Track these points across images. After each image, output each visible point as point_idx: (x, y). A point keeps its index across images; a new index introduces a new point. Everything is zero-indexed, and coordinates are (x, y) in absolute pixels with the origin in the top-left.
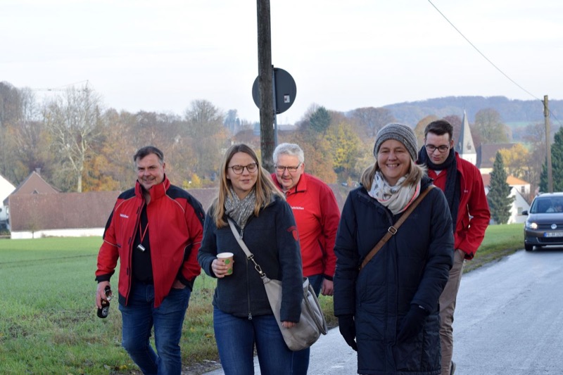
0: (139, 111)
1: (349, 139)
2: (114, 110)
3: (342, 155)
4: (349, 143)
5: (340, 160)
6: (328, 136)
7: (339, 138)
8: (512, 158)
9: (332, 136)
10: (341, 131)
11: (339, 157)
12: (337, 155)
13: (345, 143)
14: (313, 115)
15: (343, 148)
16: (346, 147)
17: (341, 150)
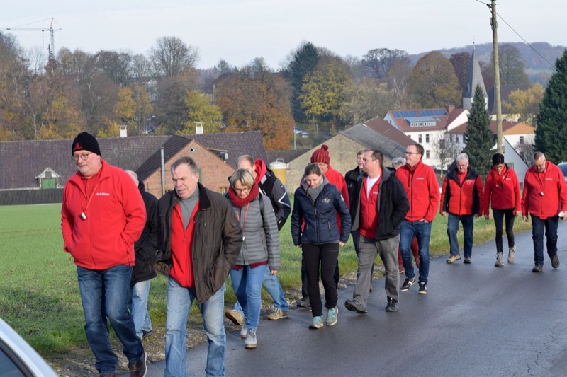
0: (100, 51)
1: (341, 81)
2: (67, 50)
3: (331, 99)
4: (339, 85)
5: (329, 105)
6: (315, 78)
7: (328, 80)
8: (527, 102)
9: (321, 78)
10: (331, 71)
11: (329, 102)
12: (325, 100)
13: (335, 86)
14: (298, 53)
15: (333, 90)
16: (336, 90)
17: (330, 94)
